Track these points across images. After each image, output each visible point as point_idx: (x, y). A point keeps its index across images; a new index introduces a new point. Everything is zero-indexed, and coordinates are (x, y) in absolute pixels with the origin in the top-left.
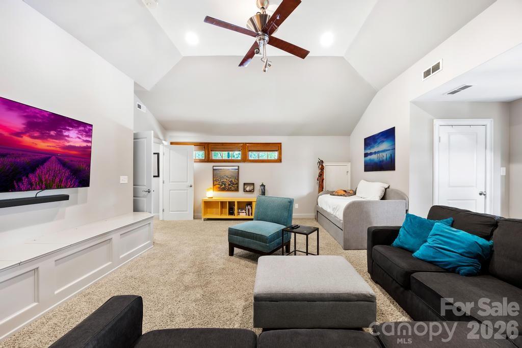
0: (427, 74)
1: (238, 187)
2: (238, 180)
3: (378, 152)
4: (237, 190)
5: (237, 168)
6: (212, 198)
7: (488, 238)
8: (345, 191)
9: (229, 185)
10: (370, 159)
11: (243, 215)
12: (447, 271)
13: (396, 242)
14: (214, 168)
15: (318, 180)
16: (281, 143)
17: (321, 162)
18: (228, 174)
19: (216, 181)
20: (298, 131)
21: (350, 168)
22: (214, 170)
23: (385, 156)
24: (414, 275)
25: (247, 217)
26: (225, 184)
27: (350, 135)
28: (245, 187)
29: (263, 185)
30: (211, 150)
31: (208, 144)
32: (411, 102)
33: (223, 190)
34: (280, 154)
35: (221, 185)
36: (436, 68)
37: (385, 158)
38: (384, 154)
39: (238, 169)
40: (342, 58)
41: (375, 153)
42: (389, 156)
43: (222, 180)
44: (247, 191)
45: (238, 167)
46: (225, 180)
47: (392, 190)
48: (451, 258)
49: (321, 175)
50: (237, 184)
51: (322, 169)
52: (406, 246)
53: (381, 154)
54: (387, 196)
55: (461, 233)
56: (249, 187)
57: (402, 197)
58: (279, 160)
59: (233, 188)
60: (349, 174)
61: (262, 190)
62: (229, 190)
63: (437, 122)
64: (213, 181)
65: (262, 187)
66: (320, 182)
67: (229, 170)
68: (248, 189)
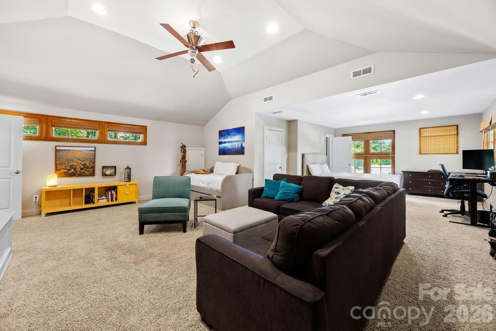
0: (266, 100)
1: (94, 171)
2: (94, 163)
3: (232, 142)
4: (93, 174)
5: (93, 149)
6: (56, 186)
7: (300, 185)
8: (204, 171)
9: (81, 169)
10: (224, 147)
11: (103, 202)
12: (290, 202)
13: (264, 195)
14: (58, 148)
15: (181, 162)
16: (146, 127)
17: (183, 147)
18: (79, 155)
19: (60, 164)
20: (166, 117)
21: (203, 153)
22: (56, 150)
23: (237, 145)
24: (282, 206)
25: (110, 203)
26: (75, 169)
27: (204, 126)
28: (104, 170)
29: (128, 168)
30: (52, 126)
31: (47, 117)
32: (256, 113)
33: (73, 175)
34: (145, 137)
35: (69, 170)
36: (271, 98)
37: (237, 146)
38: (237, 144)
39: (95, 151)
40: (220, 73)
41: (229, 142)
42: (240, 145)
43: (70, 164)
44: (106, 175)
45: (95, 148)
46: (76, 164)
47: (243, 168)
48: (291, 196)
49: (184, 157)
50: (93, 167)
51: (184, 152)
52: (270, 196)
53: (233, 143)
54: (239, 171)
55: (292, 184)
56: (110, 170)
57: (250, 171)
58: (144, 143)
59: (87, 173)
60: (203, 156)
61: (128, 173)
62: (81, 175)
63: (266, 127)
64: (56, 165)
65: (128, 170)
66: (183, 164)
67: (81, 151)
68: (108, 172)
